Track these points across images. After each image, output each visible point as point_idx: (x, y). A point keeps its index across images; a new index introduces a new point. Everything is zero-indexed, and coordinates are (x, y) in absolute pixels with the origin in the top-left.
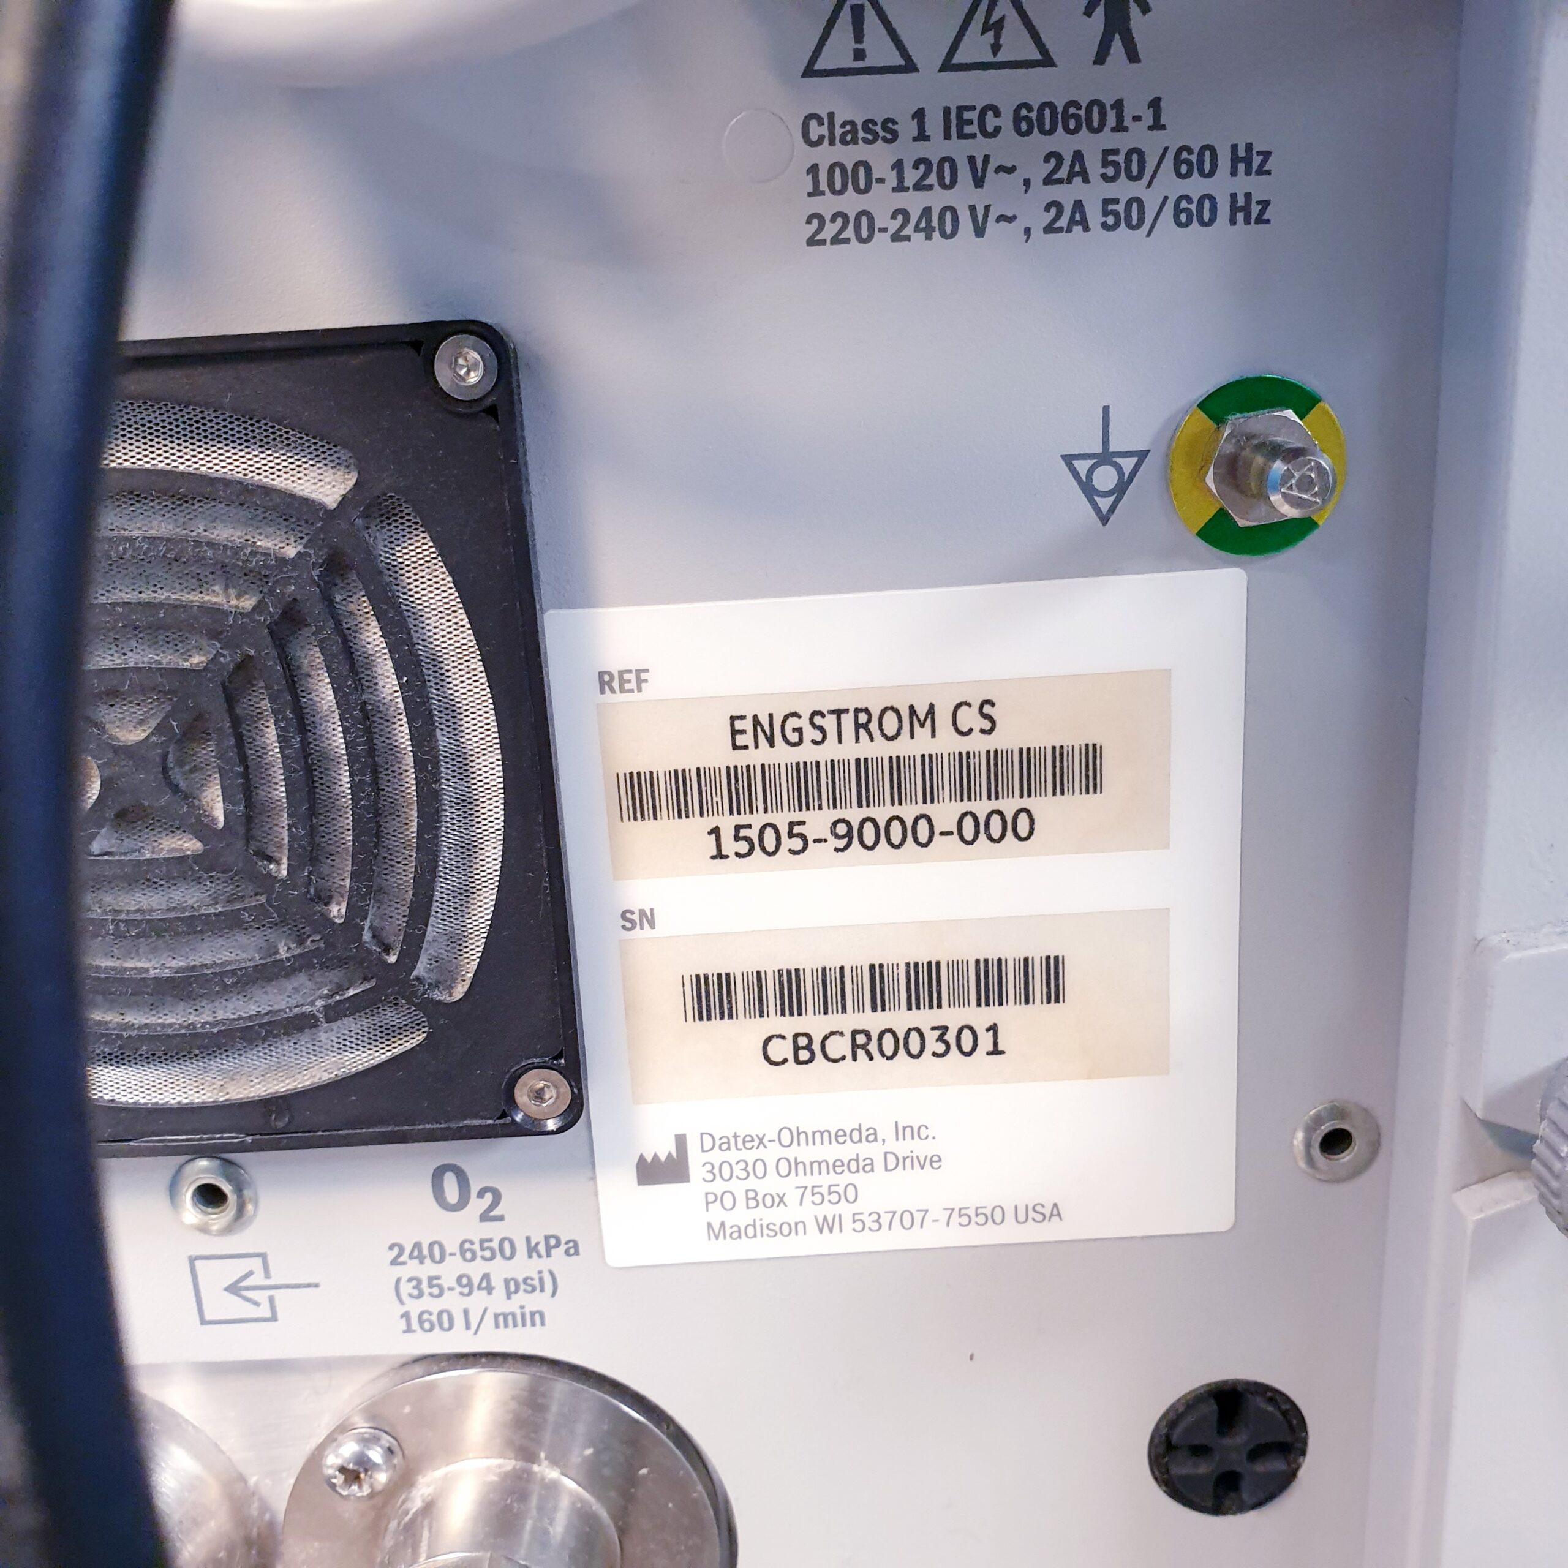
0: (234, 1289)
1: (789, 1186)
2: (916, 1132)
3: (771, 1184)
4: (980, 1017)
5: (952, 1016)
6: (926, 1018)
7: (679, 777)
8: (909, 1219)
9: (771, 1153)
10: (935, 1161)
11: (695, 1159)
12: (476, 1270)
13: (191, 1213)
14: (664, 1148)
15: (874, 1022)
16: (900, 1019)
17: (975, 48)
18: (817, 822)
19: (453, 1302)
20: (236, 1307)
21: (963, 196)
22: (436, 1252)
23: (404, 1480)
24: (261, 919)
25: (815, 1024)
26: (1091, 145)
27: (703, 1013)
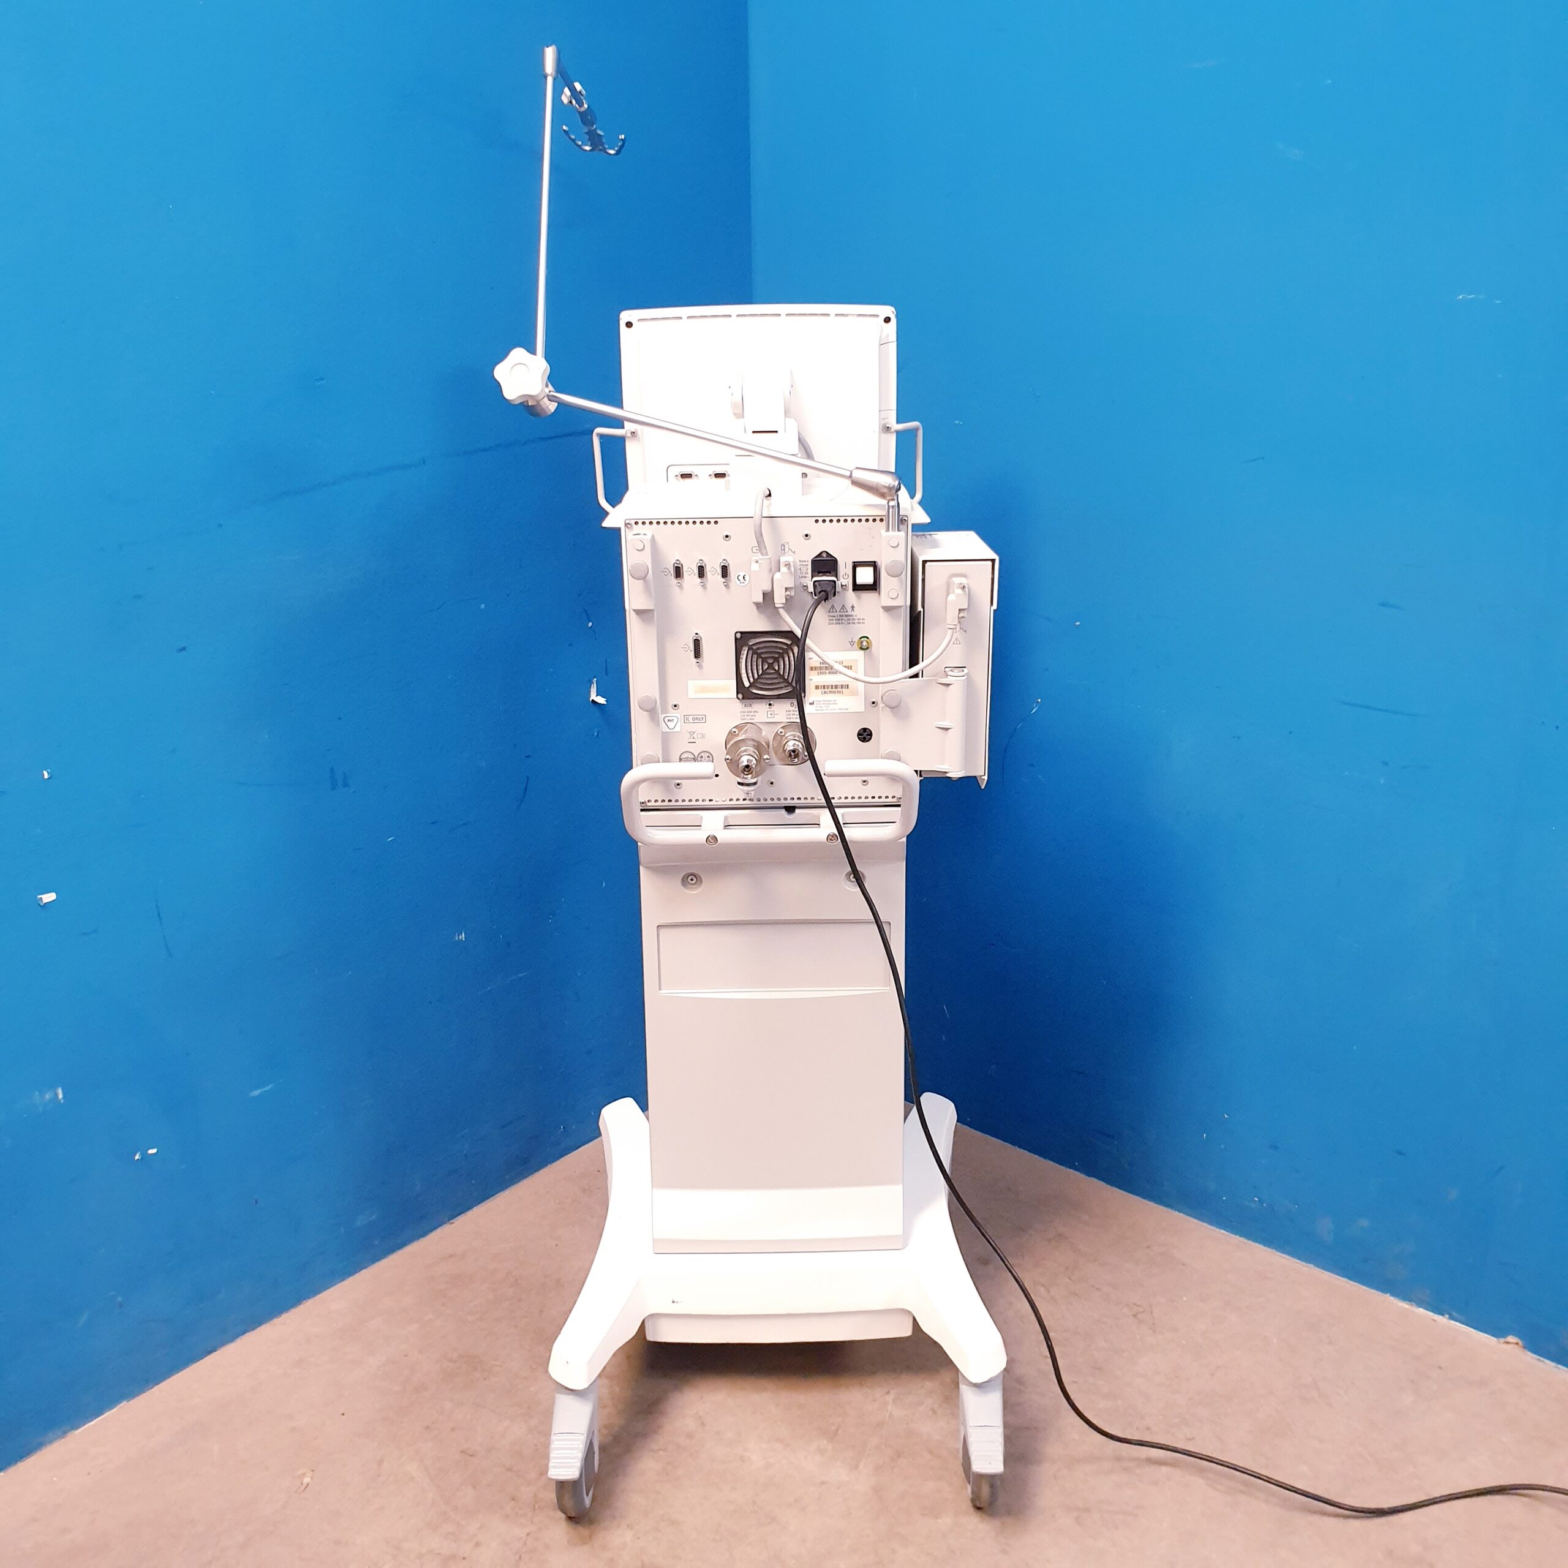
0: (771, 714)
1: (823, 706)
2: (835, 701)
3: (821, 706)
4: (841, 690)
5: (839, 690)
6: (836, 690)
7: (815, 667)
8: (834, 709)
9: (822, 702)
10: (836, 704)
11: (815, 703)
12: (794, 713)
13: (768, 706)
14: (812, 702)
15: (832, 690)
16: (834, 690)
17: (842, 610)
18: (827, 671)
19: (791, 716)
20: (771, 716)
21: (841, 621)
22: (790, 711)
23: (785, 734)
24: (780, 678)
25: (826, 690)
26: (851, 618)
27: (816, 688)
